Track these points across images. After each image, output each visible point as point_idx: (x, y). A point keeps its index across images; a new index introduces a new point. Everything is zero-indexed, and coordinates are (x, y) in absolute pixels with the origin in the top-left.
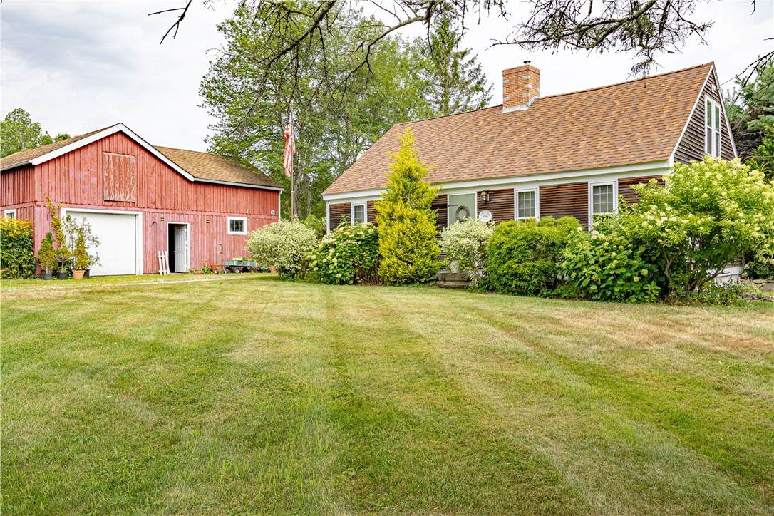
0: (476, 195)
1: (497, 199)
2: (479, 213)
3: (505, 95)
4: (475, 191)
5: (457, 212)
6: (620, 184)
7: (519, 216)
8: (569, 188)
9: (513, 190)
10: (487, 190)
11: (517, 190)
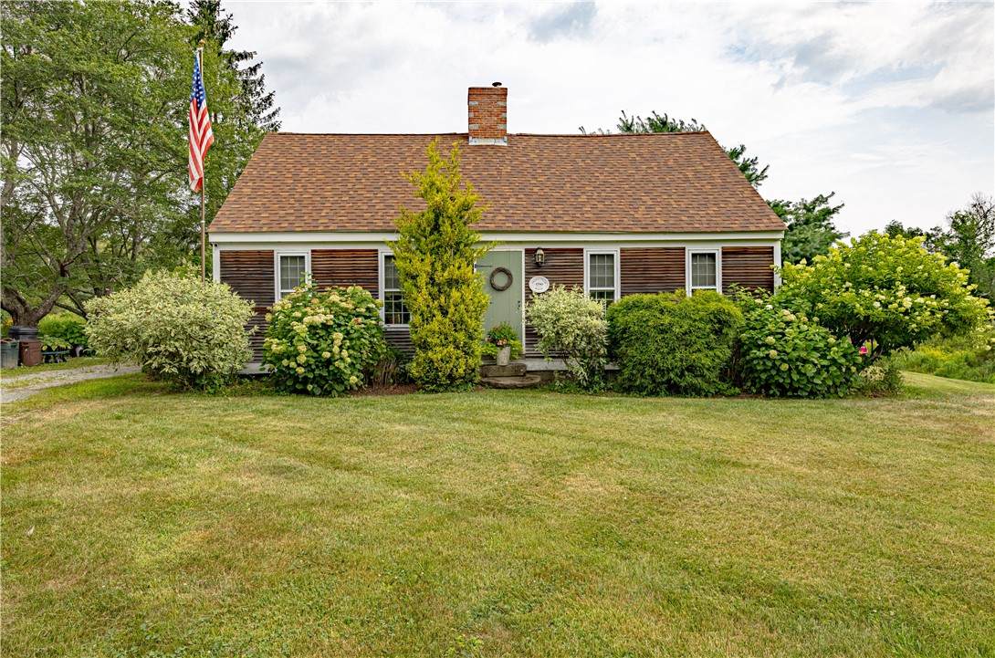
0: (524, 252)
1: (556, 261)
2: (527, 280)
3: (471, 121)
4: (522, 249)
5: (492, 275)
6: (724, 253)
7: (591, 286)
8: (660, 254)
9: (582, 250)
10: (543, 247)
11: (588, 251)
